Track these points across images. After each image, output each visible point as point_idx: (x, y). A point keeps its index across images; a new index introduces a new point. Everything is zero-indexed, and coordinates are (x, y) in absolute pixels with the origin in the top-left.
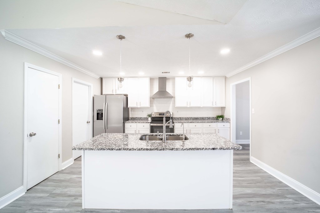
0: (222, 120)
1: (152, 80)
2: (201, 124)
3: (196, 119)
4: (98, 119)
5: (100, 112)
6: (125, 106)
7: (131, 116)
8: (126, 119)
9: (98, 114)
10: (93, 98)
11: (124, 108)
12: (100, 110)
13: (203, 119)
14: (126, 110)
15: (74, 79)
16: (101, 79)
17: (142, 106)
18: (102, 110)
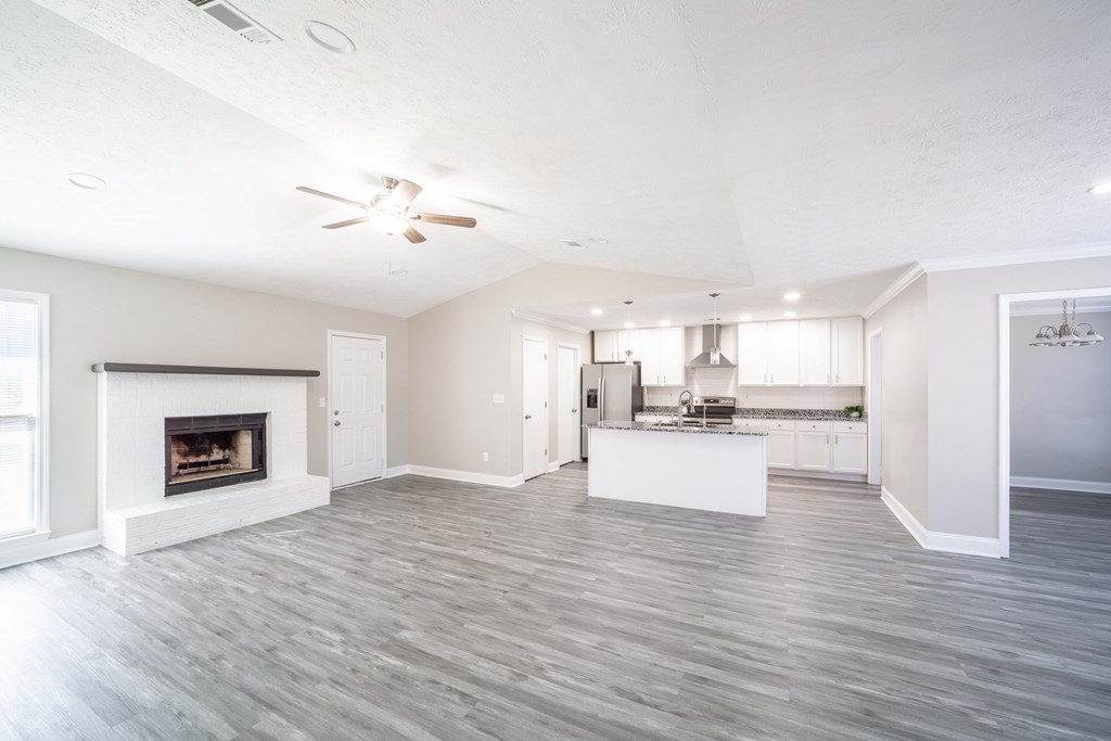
0: (861, 416)
1: (688, 330)
2: (792, 422)
3: (792, 414)
4: (589, 406)
5: (592, 394)
6: (636, 383)
7: (646, 404)
8: (638, 408)
9: (589, 397)
10: (582, 369)
11: (633, 388)
12: (592, 390)
13: (810, 414)
14: (638, 390)
15: (560, 343)
16: (593, 333)
17: (669, 382)
18: (596, 390)
